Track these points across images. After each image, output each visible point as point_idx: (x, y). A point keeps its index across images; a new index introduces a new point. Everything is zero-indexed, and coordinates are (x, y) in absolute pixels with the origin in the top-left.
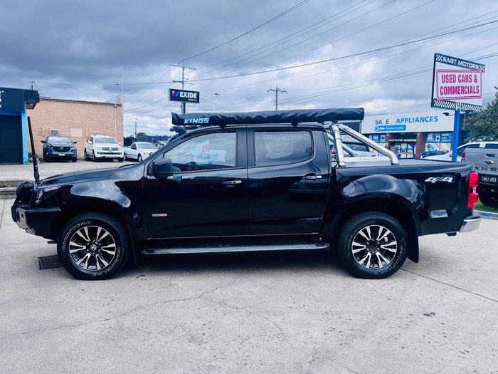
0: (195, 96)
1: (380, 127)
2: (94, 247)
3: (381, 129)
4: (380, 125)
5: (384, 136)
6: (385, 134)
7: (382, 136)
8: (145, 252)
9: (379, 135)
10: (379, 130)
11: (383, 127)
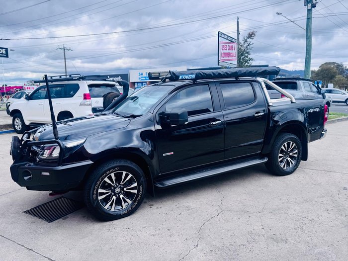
0: (4, 51)
1: (142, 77)
2: (118, 190)
3: (143, 78)
4: (142, 76)
5: (145, 83)
6: (146, 82)
7: (144, 83)
8: (159, 186)
9: (142, 83)
10: (142, 80)
11: (144, 77)
